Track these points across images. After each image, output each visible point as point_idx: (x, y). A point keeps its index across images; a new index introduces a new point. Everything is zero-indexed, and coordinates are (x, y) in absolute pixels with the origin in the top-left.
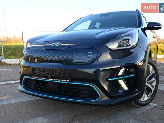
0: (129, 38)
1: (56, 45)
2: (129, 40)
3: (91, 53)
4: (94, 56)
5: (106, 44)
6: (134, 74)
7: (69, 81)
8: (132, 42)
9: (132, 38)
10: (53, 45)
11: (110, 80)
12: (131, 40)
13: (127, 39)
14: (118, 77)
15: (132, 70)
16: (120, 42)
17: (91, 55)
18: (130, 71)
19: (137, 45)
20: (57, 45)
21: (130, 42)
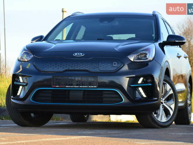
0: (147, 52)
1: (79, 55)
2: (146, 54)
3: (116, 63)
4: (119, 66)
5: (128, 57)
6: (151, 83)
7: (96, 87)
8: (149, 56)
9: (149, 53)
10: (76, 55)
11: (132, 86)
12: (148, 54)
13: (145, 54)
14: (138, 84)
15: (150, 80)
16: (139, 55)
17: (116, 65)
18: (148, 81)
19: (153, 59)
20: (81, 55)
21: (148, 56)
